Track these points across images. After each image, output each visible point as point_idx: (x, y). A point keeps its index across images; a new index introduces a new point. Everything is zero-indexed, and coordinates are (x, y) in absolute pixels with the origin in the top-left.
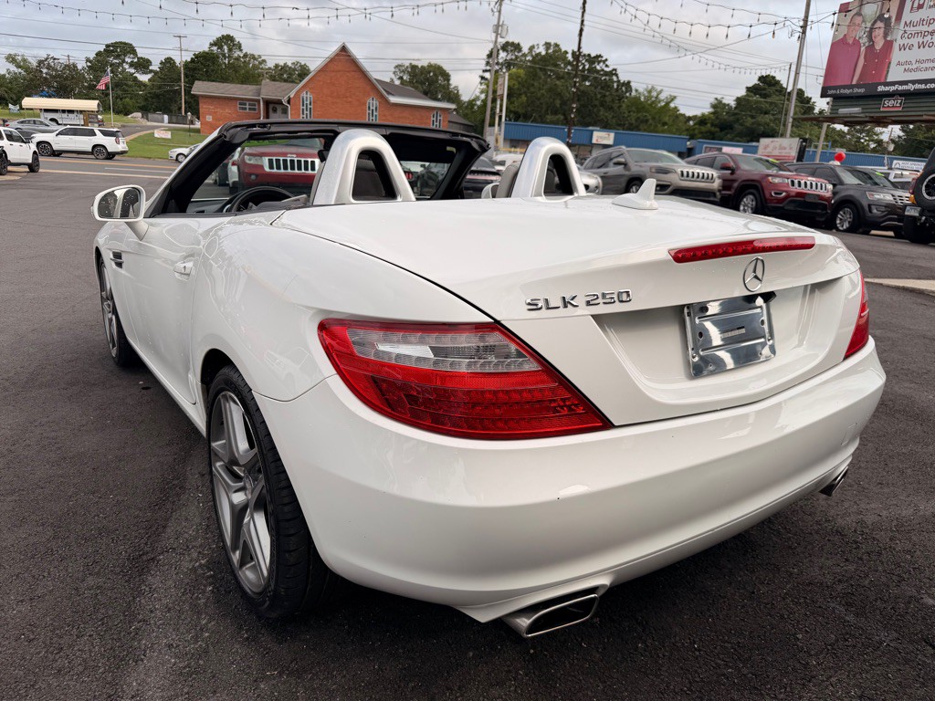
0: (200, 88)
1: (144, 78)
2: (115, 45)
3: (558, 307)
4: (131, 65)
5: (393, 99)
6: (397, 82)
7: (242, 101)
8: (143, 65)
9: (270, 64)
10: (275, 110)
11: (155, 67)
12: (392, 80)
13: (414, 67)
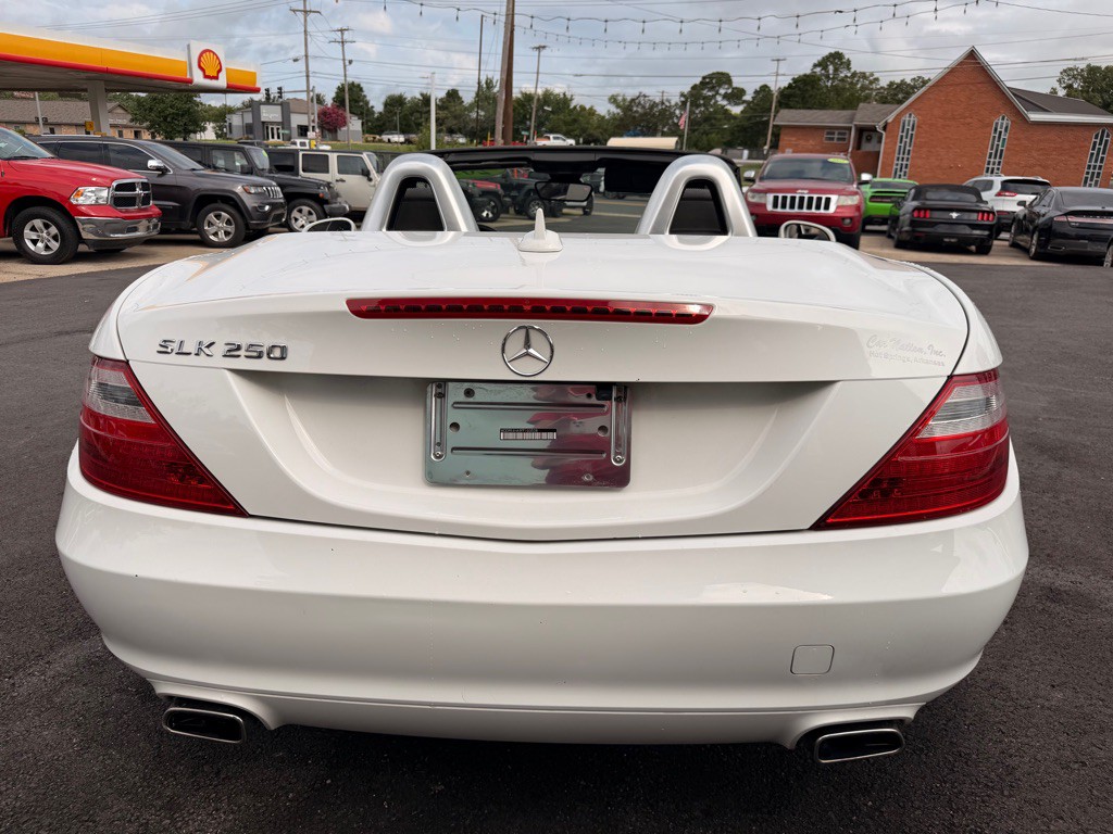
0: (786, 117)
1: (736, 110)
2: (711, 76)
3: (189, 354)
4: (725, 96)
5: (1034, 117)
6: (1062, 93)
7: (831, 130)
8: (736, 95)
9: (884, 83)
10: (869, 140)
11: (748, 97)
12: (1054, 91)
13: (1092, 70)
